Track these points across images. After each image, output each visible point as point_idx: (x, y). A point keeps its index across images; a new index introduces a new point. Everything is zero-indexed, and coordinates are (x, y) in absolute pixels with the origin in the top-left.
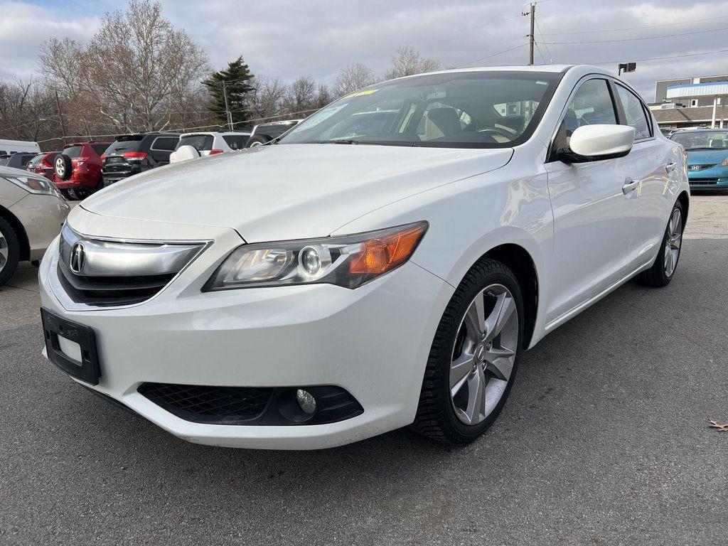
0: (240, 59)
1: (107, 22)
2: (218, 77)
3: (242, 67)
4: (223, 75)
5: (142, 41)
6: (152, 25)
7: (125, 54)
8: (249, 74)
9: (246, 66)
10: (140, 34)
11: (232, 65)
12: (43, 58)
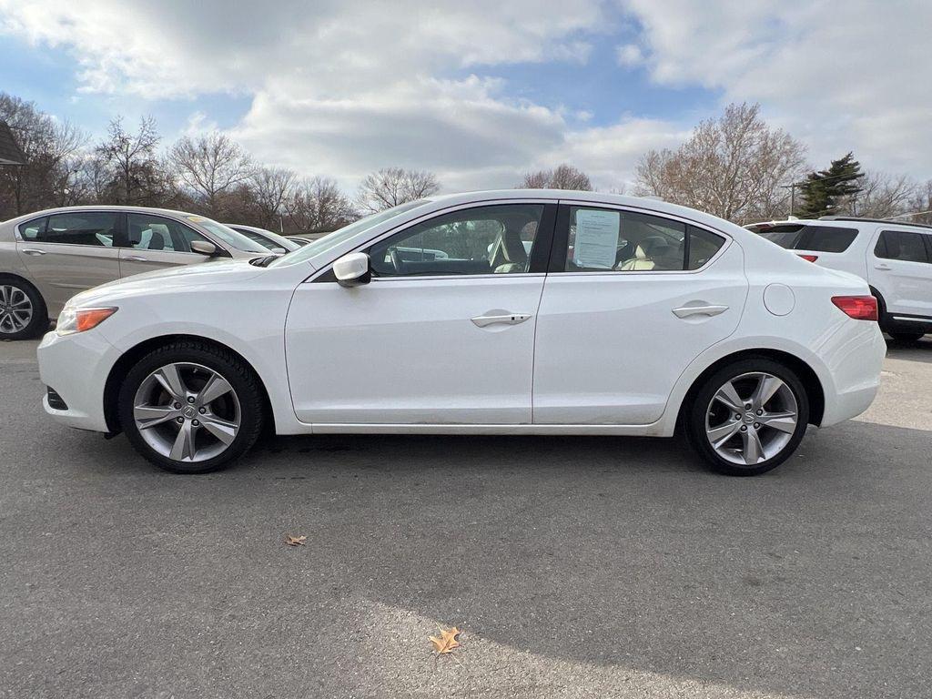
0: (849, 155)
1: (699, 130)
2: (814, 177)
3: (850, 164)
4: (821, 175)
5: (731, 146)
6: (745, 128)
7: (712, 159)
8: (859, 173)
9: (857, 164)
10: (729, 139)
11: (837, 164)
12: (639, 169)
